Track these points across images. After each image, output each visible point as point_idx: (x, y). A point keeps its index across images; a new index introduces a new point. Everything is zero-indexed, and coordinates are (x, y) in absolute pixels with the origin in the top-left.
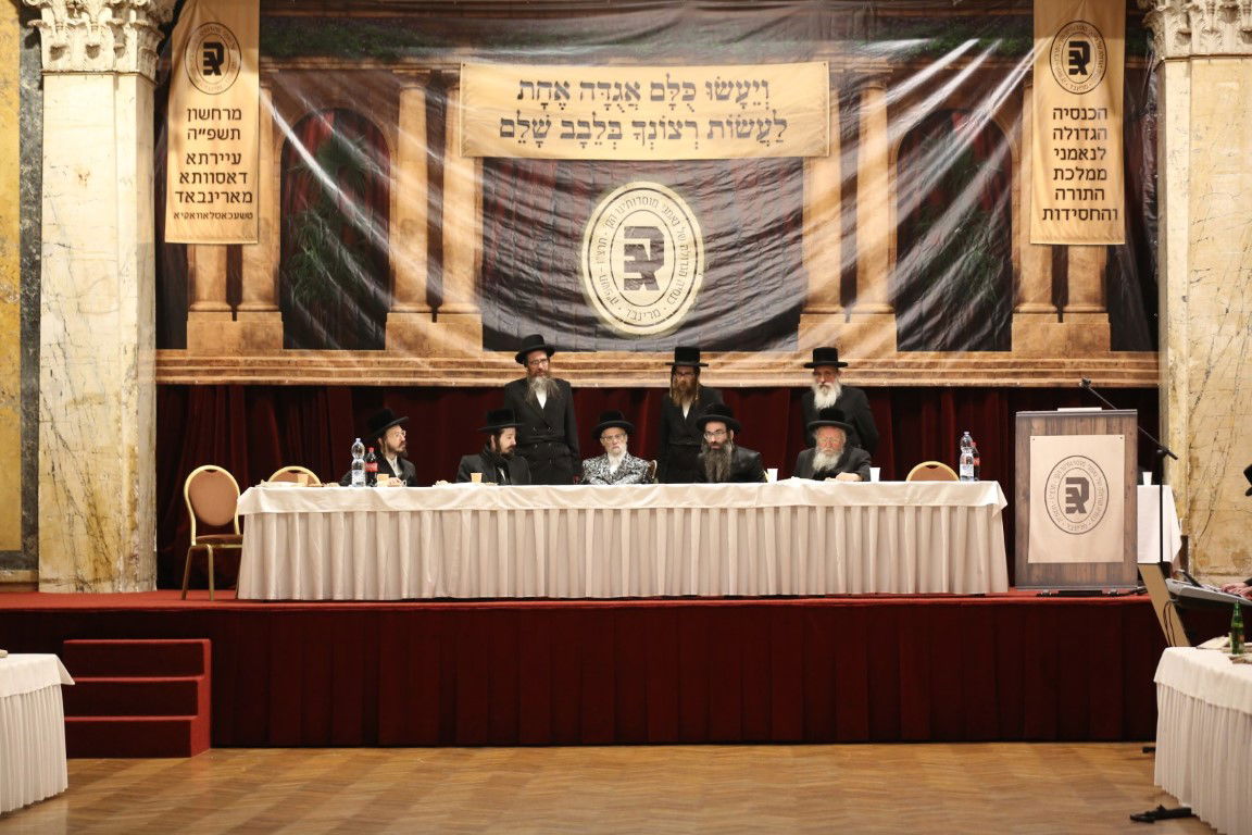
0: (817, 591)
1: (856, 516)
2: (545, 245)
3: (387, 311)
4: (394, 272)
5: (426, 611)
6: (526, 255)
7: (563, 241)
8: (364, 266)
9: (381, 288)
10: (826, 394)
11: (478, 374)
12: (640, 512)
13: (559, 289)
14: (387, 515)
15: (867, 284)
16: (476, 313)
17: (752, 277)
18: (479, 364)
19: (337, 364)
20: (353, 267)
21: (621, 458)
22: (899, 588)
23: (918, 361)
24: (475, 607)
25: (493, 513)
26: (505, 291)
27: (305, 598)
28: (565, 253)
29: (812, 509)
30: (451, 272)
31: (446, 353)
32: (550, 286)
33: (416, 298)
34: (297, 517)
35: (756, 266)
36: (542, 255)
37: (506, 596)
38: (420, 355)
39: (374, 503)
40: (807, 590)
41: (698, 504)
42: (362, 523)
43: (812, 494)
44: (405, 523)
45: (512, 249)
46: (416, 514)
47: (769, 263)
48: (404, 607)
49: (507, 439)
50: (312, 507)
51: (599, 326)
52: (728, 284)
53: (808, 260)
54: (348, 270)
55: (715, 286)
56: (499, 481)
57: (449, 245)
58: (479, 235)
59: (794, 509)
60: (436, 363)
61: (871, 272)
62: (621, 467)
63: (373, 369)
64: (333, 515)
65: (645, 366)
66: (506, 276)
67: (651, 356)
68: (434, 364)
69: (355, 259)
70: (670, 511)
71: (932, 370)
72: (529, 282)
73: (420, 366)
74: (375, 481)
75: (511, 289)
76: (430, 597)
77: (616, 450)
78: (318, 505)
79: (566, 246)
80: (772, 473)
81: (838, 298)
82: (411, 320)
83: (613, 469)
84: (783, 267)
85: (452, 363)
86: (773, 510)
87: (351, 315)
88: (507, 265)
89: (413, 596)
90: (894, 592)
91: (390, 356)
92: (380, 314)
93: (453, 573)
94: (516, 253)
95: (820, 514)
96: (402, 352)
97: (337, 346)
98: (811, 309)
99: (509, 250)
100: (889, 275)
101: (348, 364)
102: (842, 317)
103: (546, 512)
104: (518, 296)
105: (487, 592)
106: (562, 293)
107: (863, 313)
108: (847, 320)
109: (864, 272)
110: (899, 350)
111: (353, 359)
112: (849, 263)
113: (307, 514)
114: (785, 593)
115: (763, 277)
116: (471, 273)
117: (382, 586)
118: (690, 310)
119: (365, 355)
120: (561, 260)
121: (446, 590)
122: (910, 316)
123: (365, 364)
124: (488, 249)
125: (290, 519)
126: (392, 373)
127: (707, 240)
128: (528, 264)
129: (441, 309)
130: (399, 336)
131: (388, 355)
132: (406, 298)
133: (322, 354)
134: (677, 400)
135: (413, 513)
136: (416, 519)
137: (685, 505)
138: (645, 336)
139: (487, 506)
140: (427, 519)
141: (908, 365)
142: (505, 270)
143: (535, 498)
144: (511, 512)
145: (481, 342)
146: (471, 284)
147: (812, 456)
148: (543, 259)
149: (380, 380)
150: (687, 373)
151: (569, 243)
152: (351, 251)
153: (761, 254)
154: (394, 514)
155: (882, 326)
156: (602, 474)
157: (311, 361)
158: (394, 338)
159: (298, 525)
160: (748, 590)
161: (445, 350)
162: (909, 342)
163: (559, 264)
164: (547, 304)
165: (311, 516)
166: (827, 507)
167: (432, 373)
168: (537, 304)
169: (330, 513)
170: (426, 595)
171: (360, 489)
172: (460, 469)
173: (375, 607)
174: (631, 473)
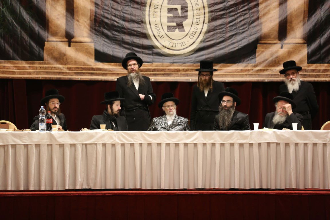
0: (281, 187)
1: (301, 148)
2: (127, 8)
3: (45, 41)
4: (48, 21)
5: (80, 196)
6: (117, 13)
7: (136, 6)
8: (32, 16)
9: (42, 29)
10: (293, 84)
11: (92, 74)
12: (189, 145)
13: (134, 31)
14: (58, 146)
15: (292, 29)
16: (91, 42)
17: (233, 25)
18: (93, 69)
19: (18, 68)
20: (26, 17)
21: (173, 118)
22: (324, 186)
23: (318, 68)
24: (105, 194)
25: (113, 145)
26: (106, 31)
27: (13, 189)
28: (137, 12)
29: (278, 144)
30: (78, 21)
31: (76, 63)
32: (129, 29)
33: (60, 34)
34: (10, 147)
35: (235, 20)
36: (125, 13)
37: (120, 188)
38: (62, 64)
39: (51, 140)
40: (276, 186)
41: (219, 141)
42: (44, 151)
43: (278, 136)
44: (67, 150)
45: (109, 9)
46: (73, 145)
47: (242, 18)
48: (67, 194)
49: (116, 107)
50: (18, 142)
51: (154, 50)
52: (220, 29)
53: (261, 17)
54: (24, 19)
55: (214, 30)
56: (112, 128)
57: (77, 7)
58: (93, 2)
59: (269, 144)
60: (71, 68)
61: (295, 22)
62: (173, 122)
63: (37, 70)
64: (29, 146)
65: (178, 71)
66: (106, 23)
67: (181, 66)
68: (69, 69)
69: (27, 13)
70: (204, 144)
71: (326, 73)
72: (118, 27)
73: (62, 70)
74: (51, 128)
75: (109, 30)
76: (80, 189)
77: (171, 113)
78: (21, 140)
79: (137, 9)
80: (256, 125)
81: (277, 36)
82: (57, 45)
83: (170, 123)
84: (248, 20)
85: (79, 68)
86: (257, 145)
87: (26, 43)
88: (107, 18)
89: (71, 188)
90: (321, 188)
91: (47, 64)
92: (41, 42)
93: (92, 176)
94: (112, 12)
95: (282, 147)
96: (52, 62)
97: (18, 58)
98: (263, 42)
99: (108, 10)
100: (304, 24)
101: (24, 68)
102: (279, 46)
103: (141, 144)
104: (113, 34)
105: (110, 186)
106: (135, 33)
107: (290, 44)
108: (282, 47)
109: (291, 22)
110: (308, 63)
111: (27, 66)
112: (283, 17)
113: (15, 145)
114: (264, 187)
115: (238, 25)
116: (88, 22)
117: (55, 183)
118: (201, 42)
119: (33, 63)
120: (135, 16)
121: (88, 185)
122: (314, 46)
123: (33, 68)
124: (97, 10)
125: (6, 148)
126: (47, 73)
127: (210, 6)
128: (118, 18)
129: (73, 40)
130: (51, 53)
131: (45, 63)
132: (55, 34)
133: (10, 63)
134: (201, 88)
135: (71, 145)
136: (73, 148)
137: (212, 141)
138: (178, 55)
139: (110, 142)
140: (79, 148)
141: (313, 71)
142: (106, 20)
143: (135, 137)
144: (123, 145)
145: (94, 57)
146: (89, 28)
147: (273, 116)
148: (125, 15)
149: (41, 76)
150: (206, 75)
151: (138, 7)
152: (25, 9)
153: (237, 13)
154: (62, 146)
155: (300, 50)
156: (164, 126)
157: (4, 66)
158: (48, 55)
159: (10, 150)
160: (245, 186)
161: (75, 61)
162: (314, 59)
163: (134, 18)
164: (127, 38)
165: (17, 146)
166: (286, 143)
167: (68, 73)
168: (122, 38)
169: (27, 145)
170: (78, 187)
171: (43, 132)
172: (92, 122)
173: (52, 194)
174: (179, 125)
